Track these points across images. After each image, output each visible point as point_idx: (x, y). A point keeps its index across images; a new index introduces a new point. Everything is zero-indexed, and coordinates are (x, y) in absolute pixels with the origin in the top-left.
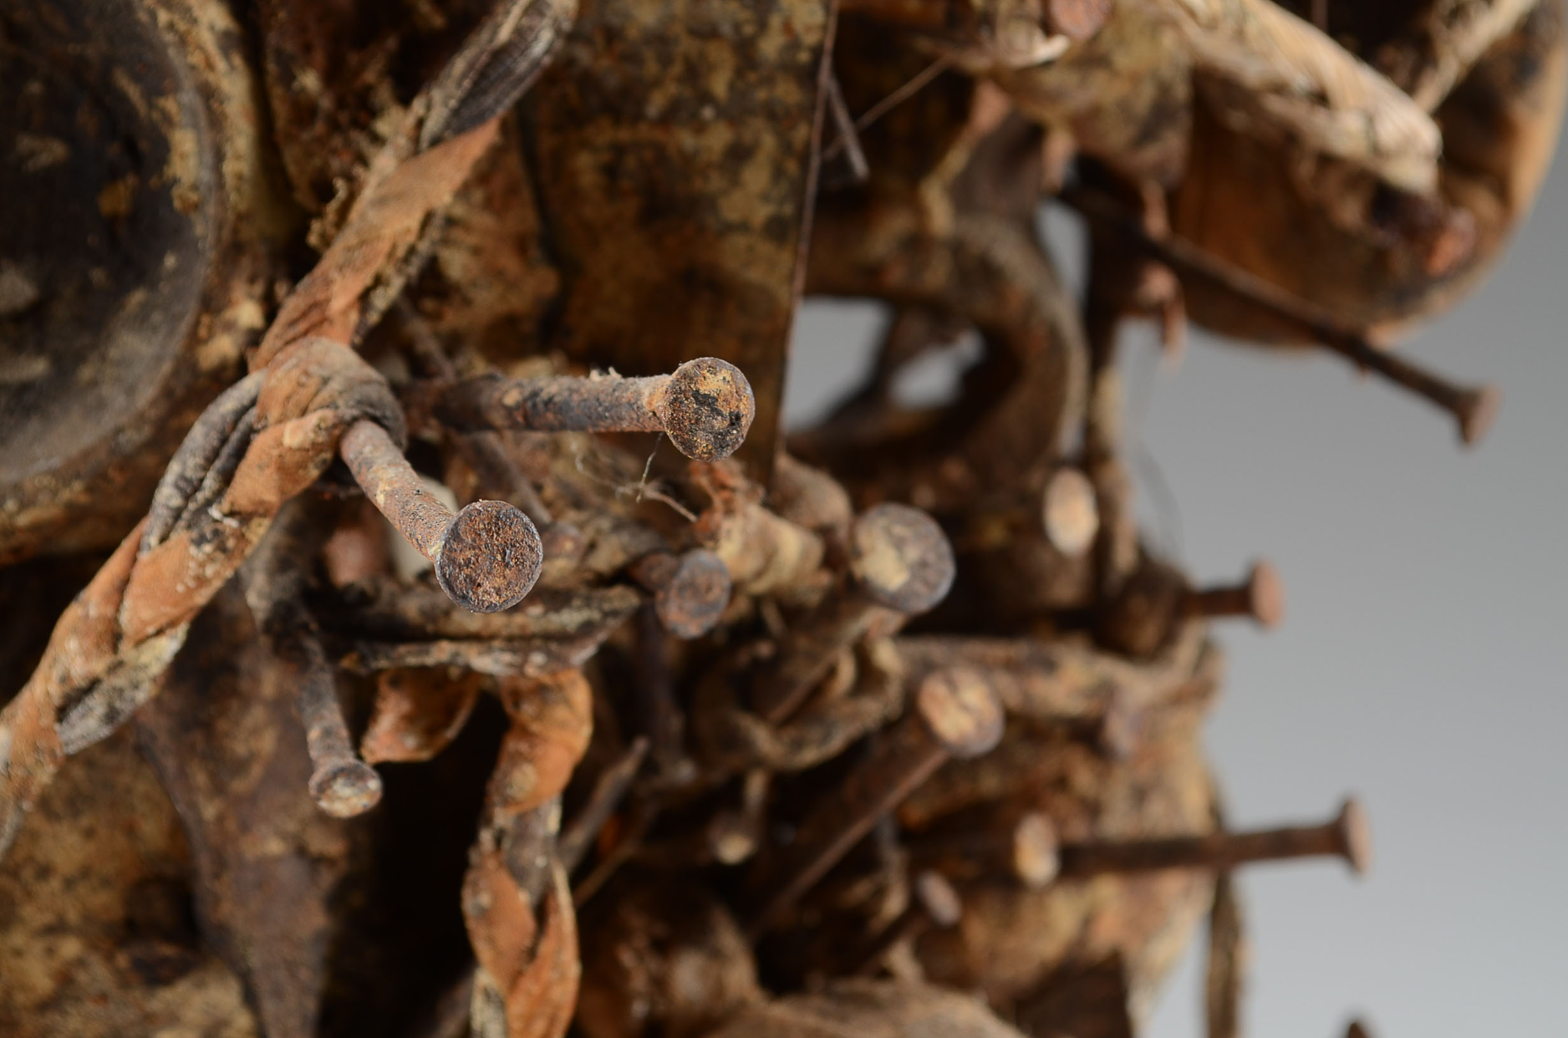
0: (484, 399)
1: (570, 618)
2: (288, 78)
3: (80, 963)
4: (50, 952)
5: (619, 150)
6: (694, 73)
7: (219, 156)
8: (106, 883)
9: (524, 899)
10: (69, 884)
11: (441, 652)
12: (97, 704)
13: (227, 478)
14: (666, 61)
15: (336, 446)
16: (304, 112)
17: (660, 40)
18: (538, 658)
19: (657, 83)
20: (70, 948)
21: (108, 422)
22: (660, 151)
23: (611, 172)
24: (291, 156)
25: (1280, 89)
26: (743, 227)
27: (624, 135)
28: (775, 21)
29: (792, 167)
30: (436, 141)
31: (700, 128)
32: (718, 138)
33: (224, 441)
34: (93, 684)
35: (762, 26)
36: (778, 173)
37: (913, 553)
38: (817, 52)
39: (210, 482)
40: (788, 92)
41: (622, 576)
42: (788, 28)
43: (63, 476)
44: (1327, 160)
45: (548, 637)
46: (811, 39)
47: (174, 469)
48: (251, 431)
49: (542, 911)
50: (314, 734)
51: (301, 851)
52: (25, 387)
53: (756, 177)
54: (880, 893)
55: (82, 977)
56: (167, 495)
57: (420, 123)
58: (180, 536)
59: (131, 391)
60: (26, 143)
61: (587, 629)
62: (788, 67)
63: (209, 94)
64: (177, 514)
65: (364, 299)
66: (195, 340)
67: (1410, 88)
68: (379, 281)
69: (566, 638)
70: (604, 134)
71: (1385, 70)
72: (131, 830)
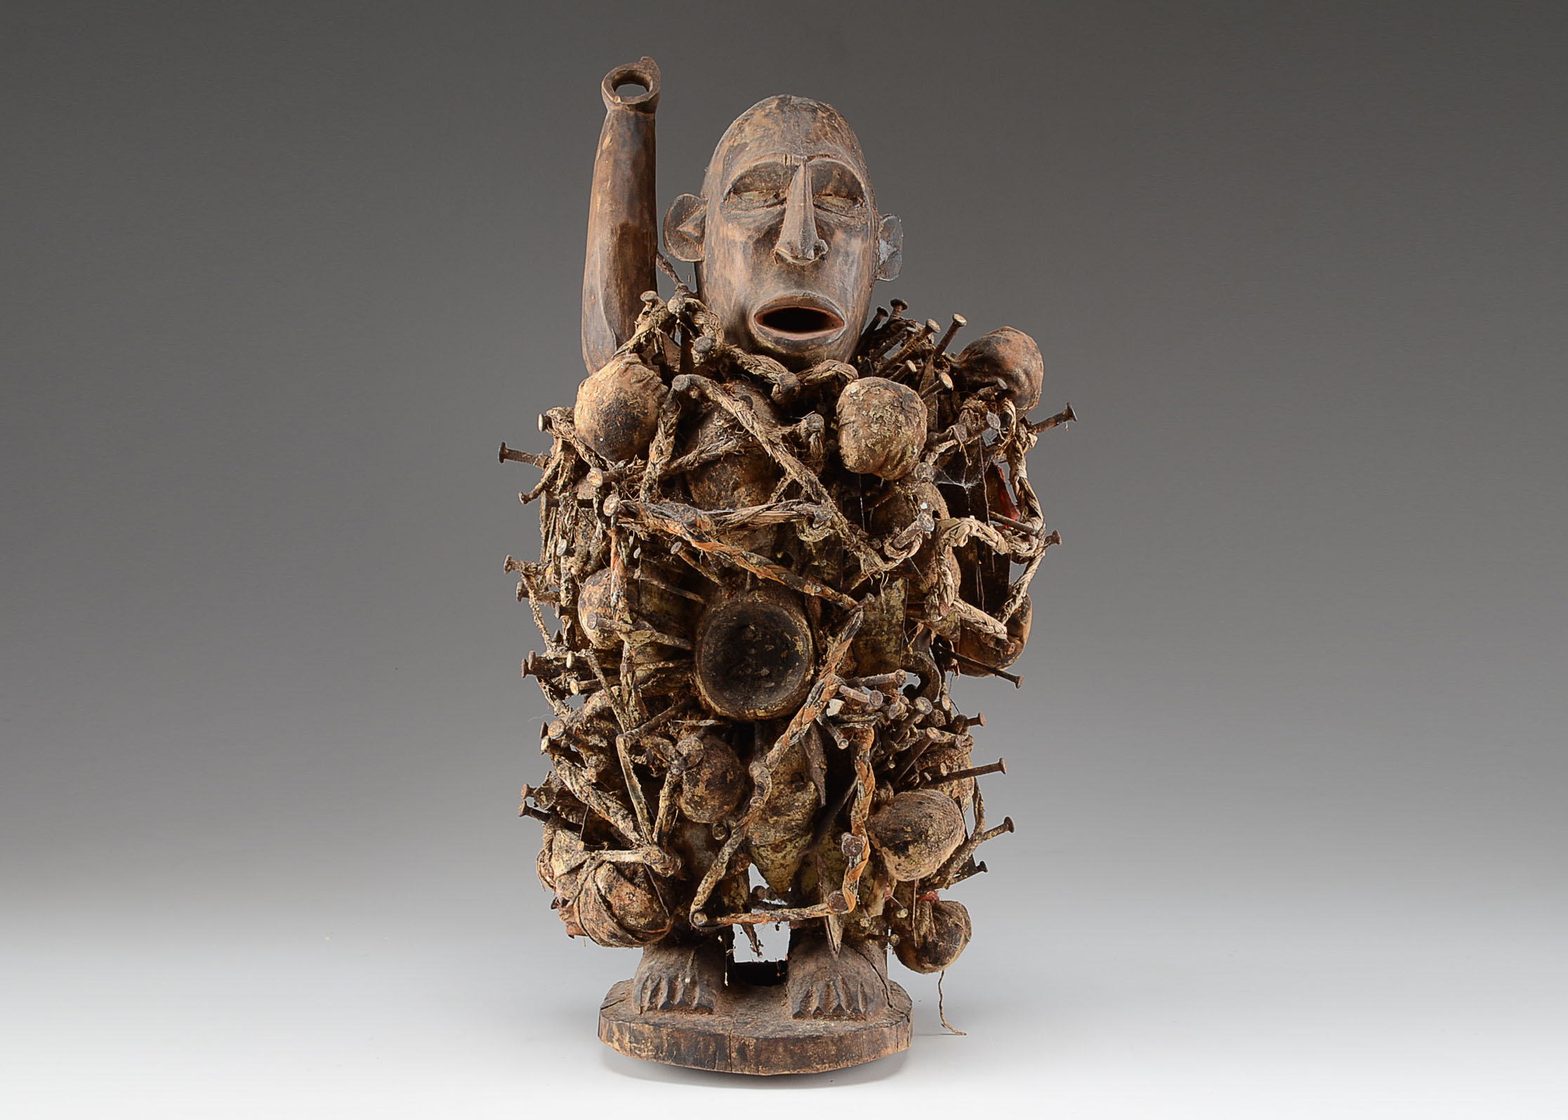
0: (858, 681)
1: (872, 717)
2: (818, 632)
3: (783, 789)
4: (778, 787)
5: (867, 641)
6: (881, 627)
7: (808, 646)
8: (787, 774)
9: (866, 767)
10: (782, 774)
11: (851, 724)
12: (797, 736)
13: (820, 696)
14: (876, 625)
15: (838, 689)
16: (820, 638)
17: (874, 621)
18: (866, 725)
19: (874, 629)
20: (782, 787)
21: (790, 691)
22: (875, 640)
23: (866, 644)
24: (818, 645)
25: (977, 622)
26: (890, 652)
27: (868, 638)
28: (895, 617)
29: (899, 641)
30: (844, 641)
31: (882, 636)
32: (886, 637)
33: (819, 690)
34: (797, 732)
35: (893, 618)
36: (896, 643)
37: (925, 705)
38: (902, 622)
39: (817, 697)
40: (898, 629)
41: (879, 710)
42: (897, 618)
43: (783, 701)
44: (987, 634)
45: (868, 721)
46: (901, 620)
47: (810, 695)
48: (823, 688)
49: (868, 769)
50: (835, 737)
51: (820, 767)
52: (771, 687)
53: (892, 643)
54: (915, 778)
55: (784, 792)
56: (809, 699)
57: (841, 638)
58: (812, 706)
59: (793, 686)
60: (767, 646)
61: (875, 719)
62: (897, 624)
63: (806, 635)
64: (812, 702)
65: (836, 667)
66: (805, 676)
67: (1001, 621)
68: (838, 664)
69: (871, 721)
70: (864, 638)
71: (996, 618)
72: (791, 764)
